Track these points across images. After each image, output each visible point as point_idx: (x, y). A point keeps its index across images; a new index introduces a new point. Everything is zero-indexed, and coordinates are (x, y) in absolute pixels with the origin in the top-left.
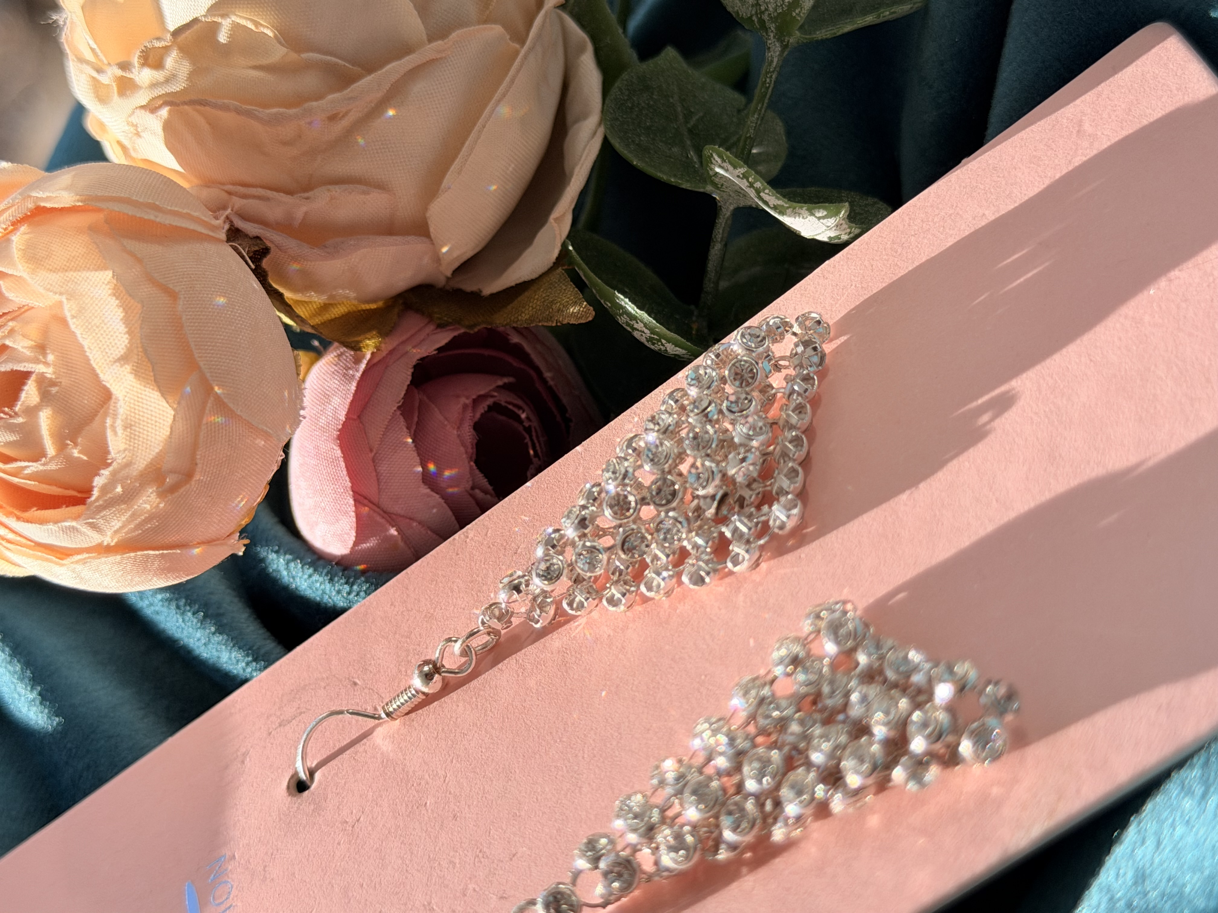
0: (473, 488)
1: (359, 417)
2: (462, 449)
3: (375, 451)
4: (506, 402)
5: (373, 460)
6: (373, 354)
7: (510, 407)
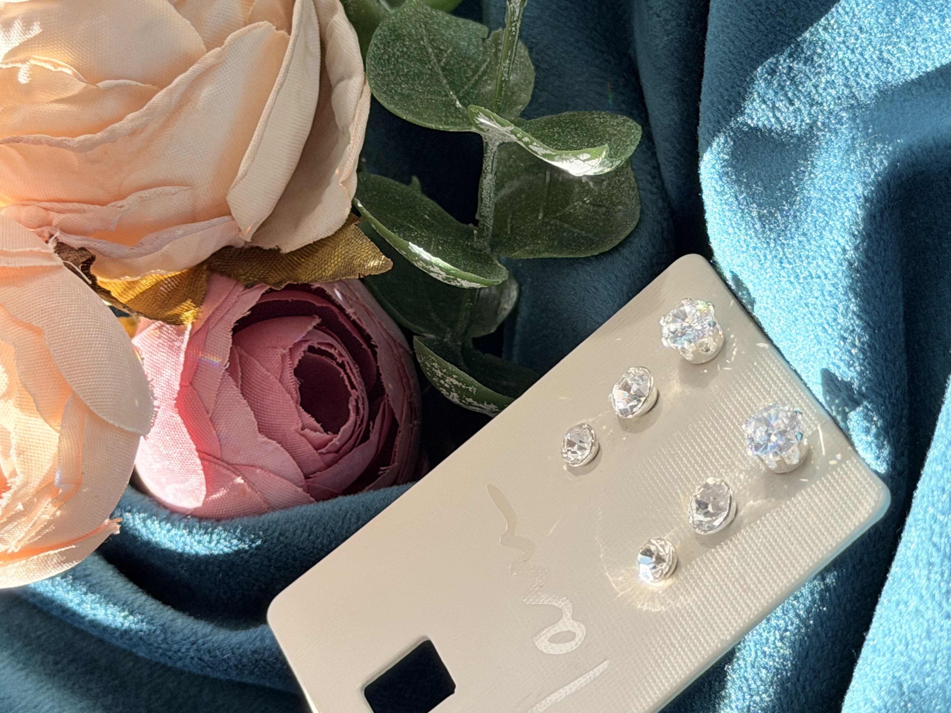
0: (303, 429)
1: (191, 384)
2: (288, 396)
3: (211, 412)
4: (318, 343)
5: (211, 420)
6: (193, 324)
7: (323, 348)
